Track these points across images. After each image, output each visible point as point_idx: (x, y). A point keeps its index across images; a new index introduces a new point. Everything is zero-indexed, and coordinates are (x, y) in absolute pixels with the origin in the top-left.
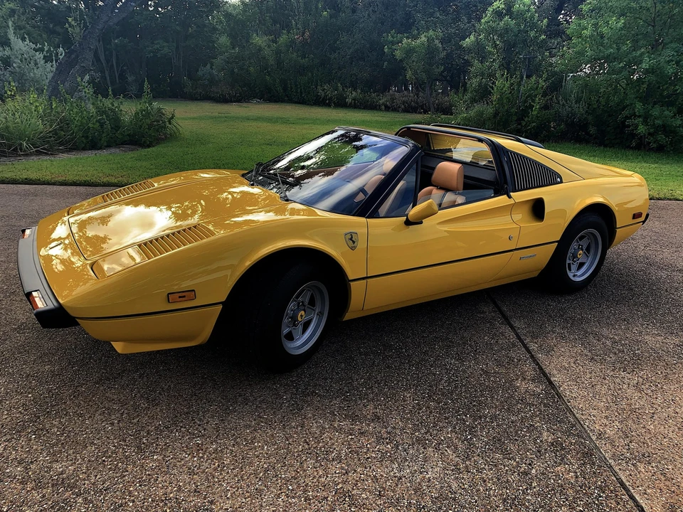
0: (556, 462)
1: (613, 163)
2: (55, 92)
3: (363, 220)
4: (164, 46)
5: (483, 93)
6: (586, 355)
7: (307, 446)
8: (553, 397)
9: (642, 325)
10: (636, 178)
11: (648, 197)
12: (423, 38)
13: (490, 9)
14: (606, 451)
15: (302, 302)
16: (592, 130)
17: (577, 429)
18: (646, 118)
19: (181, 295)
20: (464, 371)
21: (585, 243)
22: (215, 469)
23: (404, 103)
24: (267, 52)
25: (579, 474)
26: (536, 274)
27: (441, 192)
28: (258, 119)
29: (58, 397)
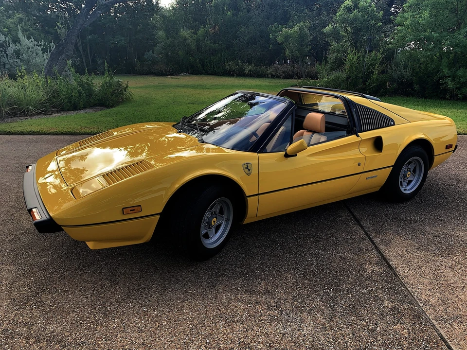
0: (394, 322)
1: (432, 109)
2: (49, 72)
3: (255, 154)
4: (121, 40)
5: (339, 64)
6: (415, 246)
7: (219, 312)
8: (391, 276)
9: (454, 223)
10: (448, 120)
11: (456, 133)
12: (296, 28)
13: (343, 6)
14: (430, 314)
15: (215, 212)
16: (416, 87)
17: (408, 298)
18: (454, 78)
19: (131, 209)
20: (328, 258)
21: (412, 167)
22: (156, 329)
23: (284, 72)
24: (190, 41)
25: (411, 331)
26: (377, 189)
27: (310, 134)
28: (184, 86)
29: (51, 279)
